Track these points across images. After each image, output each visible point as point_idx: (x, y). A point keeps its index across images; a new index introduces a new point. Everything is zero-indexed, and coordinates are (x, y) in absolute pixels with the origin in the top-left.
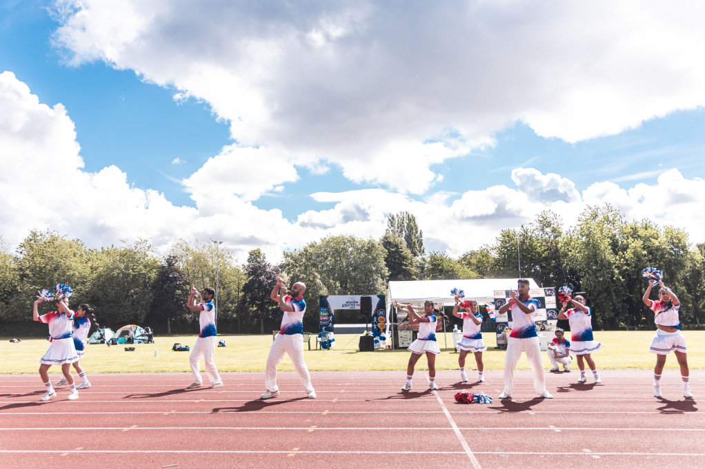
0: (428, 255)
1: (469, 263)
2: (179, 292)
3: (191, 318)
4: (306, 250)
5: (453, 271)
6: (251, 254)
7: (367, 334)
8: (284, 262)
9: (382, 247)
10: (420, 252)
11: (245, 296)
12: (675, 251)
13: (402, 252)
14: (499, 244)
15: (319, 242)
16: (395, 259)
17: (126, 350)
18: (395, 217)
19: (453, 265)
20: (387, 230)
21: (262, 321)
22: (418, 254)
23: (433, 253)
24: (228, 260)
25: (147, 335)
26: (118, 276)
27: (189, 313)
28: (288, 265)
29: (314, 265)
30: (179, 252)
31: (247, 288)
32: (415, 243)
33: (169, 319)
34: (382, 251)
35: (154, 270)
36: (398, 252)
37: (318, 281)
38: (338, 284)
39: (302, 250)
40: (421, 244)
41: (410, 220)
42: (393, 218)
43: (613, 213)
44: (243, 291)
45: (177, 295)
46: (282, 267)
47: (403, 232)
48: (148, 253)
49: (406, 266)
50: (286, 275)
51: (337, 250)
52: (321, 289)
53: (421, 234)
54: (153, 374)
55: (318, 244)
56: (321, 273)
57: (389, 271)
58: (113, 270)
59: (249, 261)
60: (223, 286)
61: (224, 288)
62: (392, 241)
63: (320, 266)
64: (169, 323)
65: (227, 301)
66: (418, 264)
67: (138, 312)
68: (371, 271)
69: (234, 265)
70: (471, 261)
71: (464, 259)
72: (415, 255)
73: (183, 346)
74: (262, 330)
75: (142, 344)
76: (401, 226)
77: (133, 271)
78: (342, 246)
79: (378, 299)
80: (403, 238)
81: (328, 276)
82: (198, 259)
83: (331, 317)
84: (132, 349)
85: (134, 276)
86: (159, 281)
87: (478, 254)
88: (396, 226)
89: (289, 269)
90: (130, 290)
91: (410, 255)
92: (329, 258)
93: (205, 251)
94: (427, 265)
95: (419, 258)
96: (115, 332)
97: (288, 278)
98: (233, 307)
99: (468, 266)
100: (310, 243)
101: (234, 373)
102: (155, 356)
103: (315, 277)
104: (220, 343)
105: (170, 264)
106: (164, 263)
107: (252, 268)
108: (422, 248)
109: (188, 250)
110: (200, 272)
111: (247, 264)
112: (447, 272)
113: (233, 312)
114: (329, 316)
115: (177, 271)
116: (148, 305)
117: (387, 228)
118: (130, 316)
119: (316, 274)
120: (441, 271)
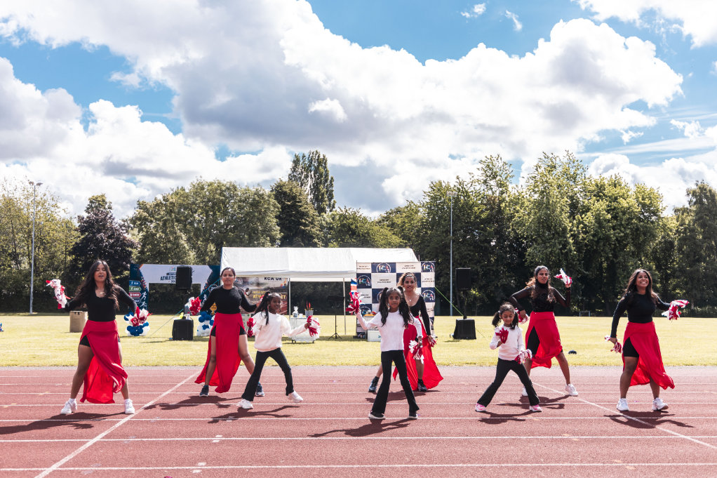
1: (393, 225)
4: (166, 200)
5: (368, 234)
6: (91, 202)
7: (184, 318)
9: (273, 201)
10: (329, 205)
12: (644, 216)
13: (301, 206)
14: (428, 199)
15: (188, 189)
16: (290, 216)
18: (301, 158)
19: (368, 227)
22: (327, 209)
23: (344, 210)
24: (52, 209)
28: (139, 219)
29: (178, 221)
31: (78, 250)
32: (323, 194)
34: (274, 205)
36: (295, 206)
37: (182, 242)
38: (211, 247)
39: (161, 198)
40: (331, 197)
41: (320, 163)
42: (297, 159)
44: (72, 254)
46: (134, 221)
47: (309, 179)
49: (305, 225)
50: (137, 232)
51: (211, 201)
52: (186, 254)
53: (331, 182)
56: (187, 233)
57: (281, 231)
59: (87, 211)
60: (44, 244)
62: (288, 190)
66: (324, 223)
68: (255, 231)
70: (395, 221)
71: (387, 218)
72: (320, 210)
78: (218, 196)
79: (211, 271)
80: (307, 188)
81: (198, 236)
83: (145, 294)
87: (404, 211)
88: (299, 170)
89: (141, 224)
91: (313, 212)
93: (17, 195)
94: (334, 225)
95: (326, 216)
99: (390, 228)
103: (177, 238)
107: (86, 222)
108: (332, 201)
110: (9, 225)
111: (84, 215)
112: (360, 235)
114: (142, 292)
119: (179, 233)
120: (352, 233)
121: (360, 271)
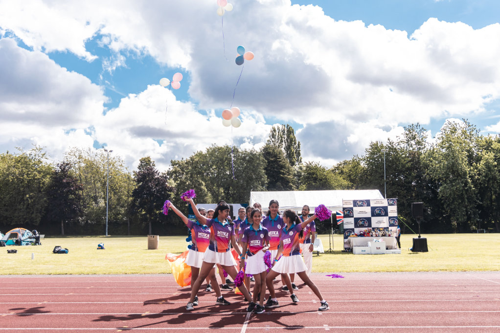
0: (305, 164)
1: (342, 173)
2: (71, 196)
3: (83, 221)
4: (192, 159)
5: (326, 179)
6: (141, 162)
8: (171, 169)
9: (262, 158)
10: (298, 161)
11: (134, 201)
13: (280, 161)
14: (368, 155)
15: (204, 152)
16: (274, 168)
17: (9, 252)
18: (276, 129)
19: (326, 174)
20: (268, 141)
21: (150, 224)
22: (297, 163)
23: (308, 163)
24: (119, 168)
25: (34, 238)
26: (13, 181)
27: (82, 216)
28: (175, 172)
29: (199, 173)
30: (73, 159)
31: (136, 194)
32: (293, 153)
33: (62, 222)
34: (263, 161)
35: (48, 176)
36: (276, 162)
37: (203, 187)
38: (222, 190)
39: (189, 159)
40: (299, 154)
41: (290, 132)
42: (275, 131)
43: (470, 128)
44: (132, 196)
45: (71, 199)
46: (170, 174)
47: (284, 143)
48: (42, 160)
49: (284, 174)
50: (173, 181)
51: (221, 160)
52: (206, 195)
53: (298, 145)
54: (19, 276)
55: (204, 153)
56: (205, 181)
57: (268, 178)
58: (8, 175)
59: (139, 168)
60: (114, 190)
61: (115, 193)
62: (271, 151)
63: (205, 174)
64: (62, 225)
65: (118, 205)
66: (296, 172)
67: (33, 216)
68: (251, 179)
69: (125, 171)
70: (344, 170)
71: (337, 168)
72: (293, 164)
73: (63, 249)
74: (150, 231)
75: (30, 246)
76: (281, 137)
77: (27, 177)
78: (226, 156)
80: (283, 149)
81: (213, 183)
82: (91, 167)
84: (14, 252)
85: (29, 181)
86: (53, 186)
87: (350, 164)
88: (277, 137)
89: (176, 176)
90: (26, 195)
91: (288, 165)
92: (214, 167)
93: (97, 158)
94: (303, 174)
95: (296, 167)
96: (5, 235)
97: (175, 184)
98: (123, 211)
99: (340, 175)
100: (196, 153)
101: (94, 276)
102: (32, 258)
103: (201, 184)
104: (99, 246)
105: (63, 171)
106: (58, 169)
107: (141, 175)
108: (300, 158)
109: (80, 157)
110: (92, 178)
111: (138, 170)
112: (321, 180)
113: (123, 215)
115: (70, 177)
116: (43, 209)
117: (269, 138)
118: (25, 219)
119: (201, 181)
120: (315, 179)
121: (345, 206)
